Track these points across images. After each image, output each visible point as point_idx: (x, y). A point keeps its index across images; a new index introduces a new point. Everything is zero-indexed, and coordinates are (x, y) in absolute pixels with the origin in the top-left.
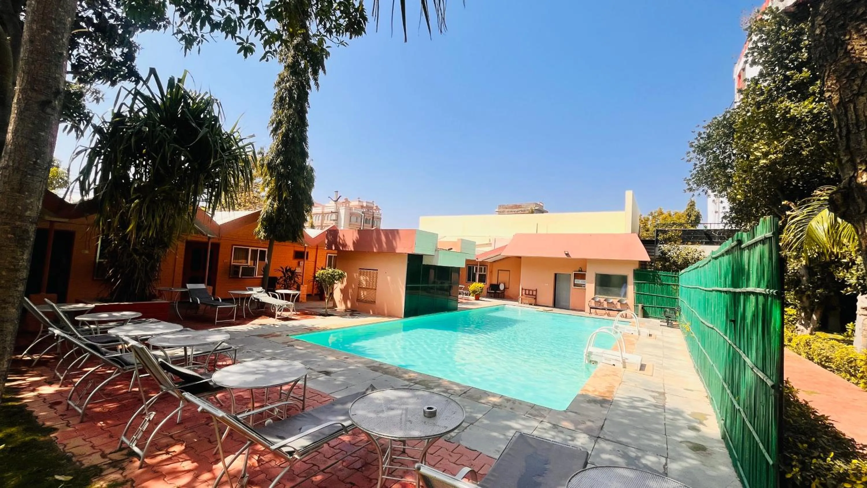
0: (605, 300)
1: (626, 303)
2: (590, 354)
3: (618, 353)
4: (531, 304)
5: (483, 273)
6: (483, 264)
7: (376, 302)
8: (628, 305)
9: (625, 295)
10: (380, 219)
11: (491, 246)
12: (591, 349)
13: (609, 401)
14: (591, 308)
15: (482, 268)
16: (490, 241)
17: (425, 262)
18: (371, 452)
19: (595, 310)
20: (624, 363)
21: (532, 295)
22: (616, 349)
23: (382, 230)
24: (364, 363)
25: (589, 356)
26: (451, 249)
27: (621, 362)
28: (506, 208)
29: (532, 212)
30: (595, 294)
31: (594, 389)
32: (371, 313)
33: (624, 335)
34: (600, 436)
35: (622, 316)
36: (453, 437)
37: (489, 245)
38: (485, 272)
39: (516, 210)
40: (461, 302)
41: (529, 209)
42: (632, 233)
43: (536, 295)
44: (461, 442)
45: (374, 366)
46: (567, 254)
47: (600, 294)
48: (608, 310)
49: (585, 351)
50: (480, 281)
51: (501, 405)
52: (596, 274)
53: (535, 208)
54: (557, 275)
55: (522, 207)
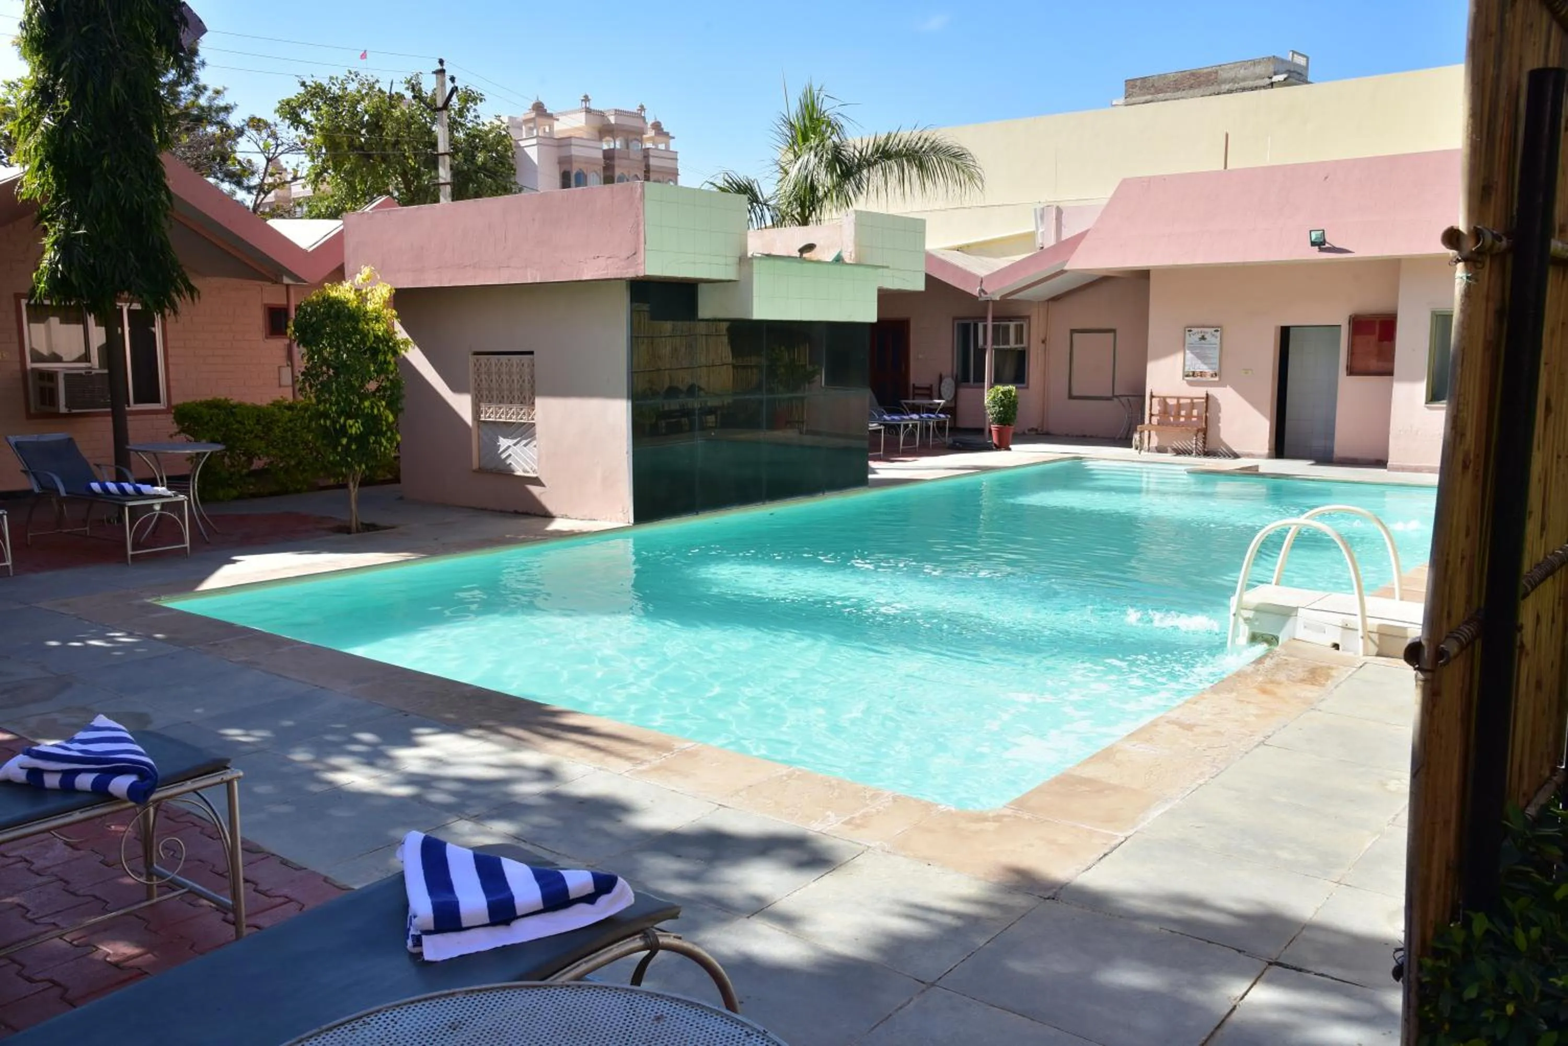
4: (1186, 453)
5: (1010, 346)
17: (706, 309)
21: (1191, 416)
25: (1248, 619)
27: (1361, 632)
28: (1158, 91)
30: (1431, 397)
41: (1249, 83)
43: (1205, 418)
46: (1321, 245)
52: (1437, 316)
53: (1271, 78)
54: (1292, 332)
55: (1219, 78)
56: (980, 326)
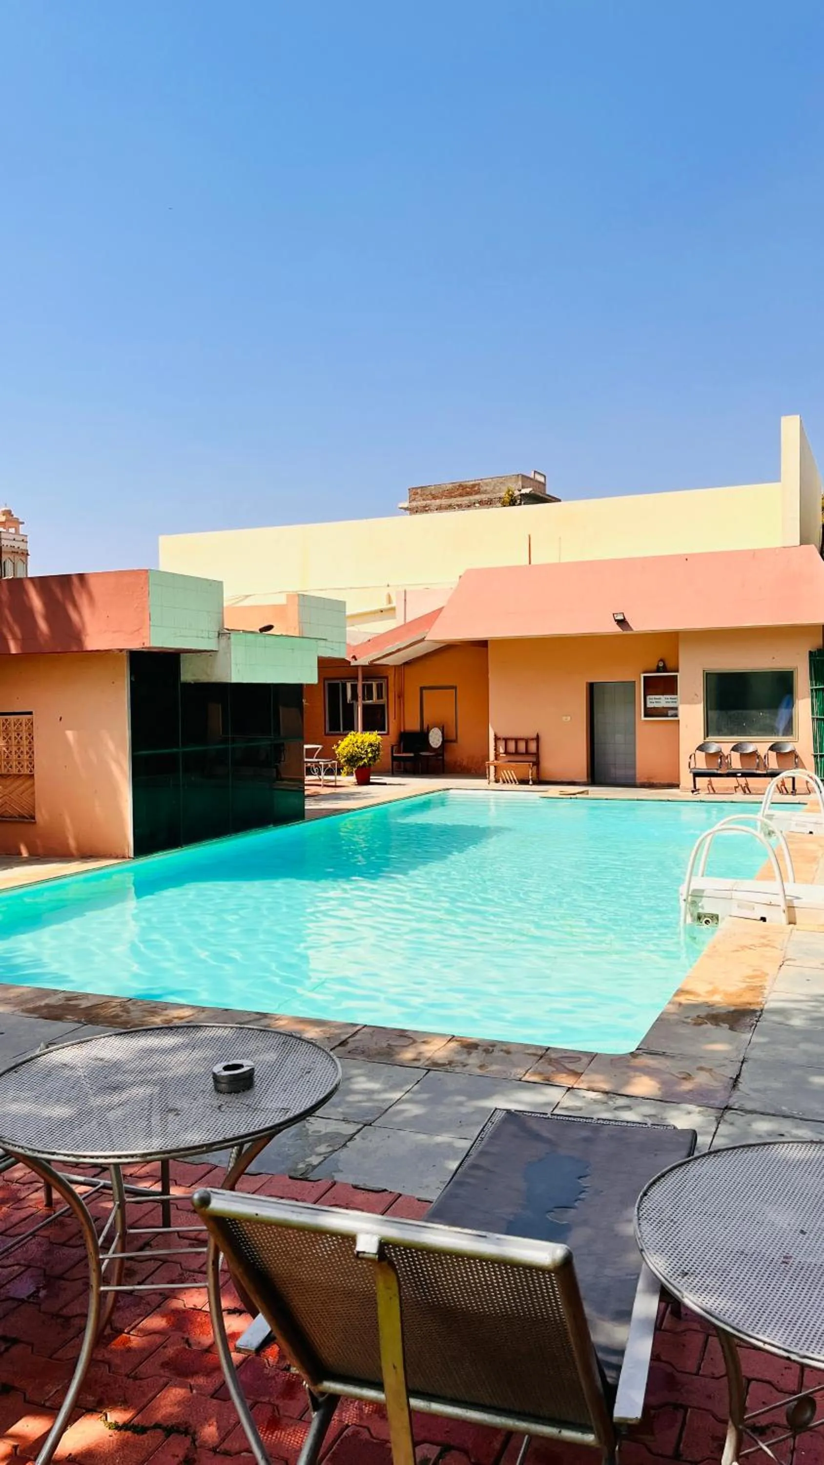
0: (734, 749)
1: (793, 752)
2: (696, 896)
3: (775, 886)
4: (524, 782)
5: (374, 700)
6: (373, 672)
7: (38, 817)
8: (797, 757)
9: (789, 729)
10: (25, 554)
11: (394, 617)
12: (698, 883)
13: (754, 1011)
14: (696, 775)
15: (370, 687)
16: (390, 601)
17: (189, 674)
18: (64, 1244)
19: (706, 780)
20: (790, 908)
21: (527, 753)
22: (767, 876)
23: (32, 579)
24: (19, 1002)
25: (694, 903)
26: (270, 628)
27: (783, 907)
28: (434, 497)
29: (513, 502)
30: (707, 734)
31: (710, 988)
32: (25, 854)
33: (789, 838)
34: (731, 1102)
35: (782, 789)
36: (315, 1167)
37: (386, 612)
38: (380, 696)
39: (465, 500)
40: (315, 796)
41: (503, 494)
42: (801, 544)
43: (537, 754)
44: (338, 1177)
45: (47, 1006)
46: (622, 623)
47: (719, 732)
48: (744, 775)
49: (683, 890)
50: (368, 727)
51: (450, 1063)
52: (707, 674)
53: (520, 491)
54: (595, 687)
55: (482, 489)
56: (349, 685)
